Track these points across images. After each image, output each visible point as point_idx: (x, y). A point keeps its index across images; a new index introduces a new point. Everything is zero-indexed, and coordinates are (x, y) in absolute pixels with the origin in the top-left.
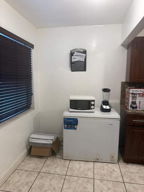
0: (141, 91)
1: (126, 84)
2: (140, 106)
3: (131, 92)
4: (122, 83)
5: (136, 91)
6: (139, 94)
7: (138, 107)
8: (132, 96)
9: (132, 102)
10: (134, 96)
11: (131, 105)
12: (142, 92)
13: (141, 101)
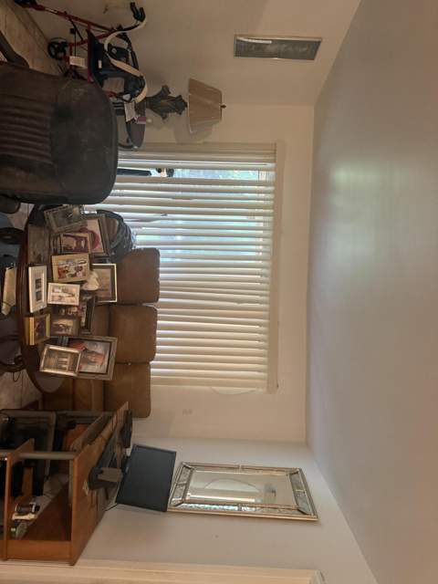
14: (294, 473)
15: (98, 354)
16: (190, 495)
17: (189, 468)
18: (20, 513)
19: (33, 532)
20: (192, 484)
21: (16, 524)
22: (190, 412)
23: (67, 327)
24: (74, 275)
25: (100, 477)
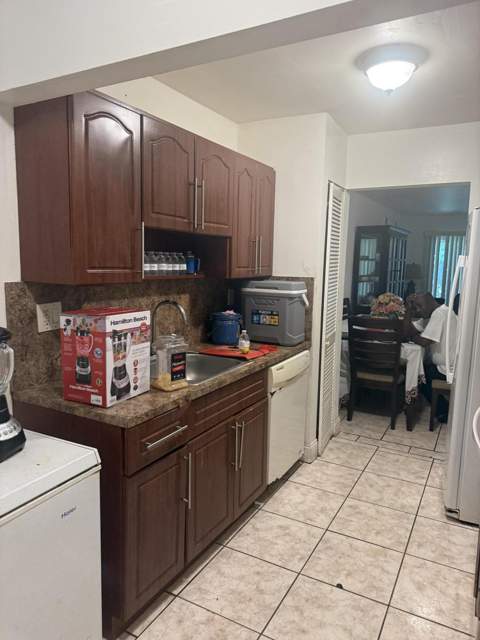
0: (136, 320)
1: (28, 293)
2: (136, 379)
3: (109, 328)
4: (9, 287)
5: (124, 321)
6: (132, 332)
7: (132, 385)
8: (114, 346)
9: (115, 369)
10: (120, 344)
11: (113, 384)
12: (138, 324)
13: (137, 358)
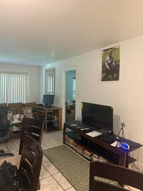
14: (46, 71)
15: (27, 111)
16: (51, 92)
17: (46, 92)
18: (55, 118)
19: (58, 116)
20: (49, 91)
21: (57, 119)
22: (34, 93)
23: (22, 116)
24: (11, 117)
25: (49, 106)
